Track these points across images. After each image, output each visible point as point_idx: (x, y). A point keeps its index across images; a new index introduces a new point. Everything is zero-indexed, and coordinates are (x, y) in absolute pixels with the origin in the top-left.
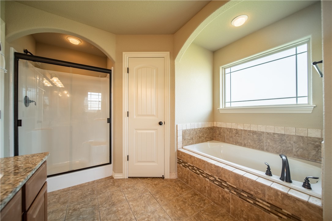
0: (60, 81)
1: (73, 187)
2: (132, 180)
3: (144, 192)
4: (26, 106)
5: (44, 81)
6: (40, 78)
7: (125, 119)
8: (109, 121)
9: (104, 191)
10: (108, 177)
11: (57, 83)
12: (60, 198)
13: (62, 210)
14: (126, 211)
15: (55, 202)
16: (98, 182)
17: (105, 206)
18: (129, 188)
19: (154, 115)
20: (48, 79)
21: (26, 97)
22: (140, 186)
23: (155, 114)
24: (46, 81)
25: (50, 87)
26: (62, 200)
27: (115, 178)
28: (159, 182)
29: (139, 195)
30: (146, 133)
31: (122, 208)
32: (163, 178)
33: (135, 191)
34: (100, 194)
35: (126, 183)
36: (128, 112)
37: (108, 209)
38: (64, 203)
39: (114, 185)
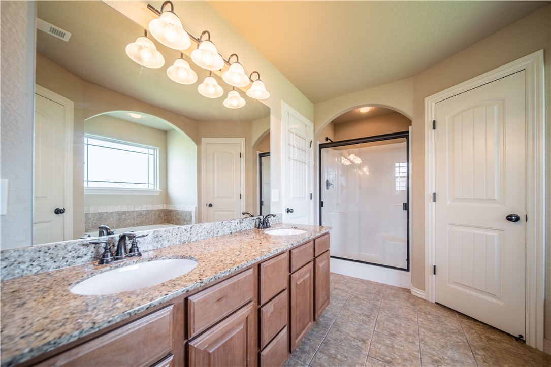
0: (356, 157)
1: (361, 279)
2: (442, 310)
3: (453, 333)
4: (327, 189)
5: (343, 161)
6: (338, 159)
7: (429, 205)
8: (406, 207)
9: (392, 300)
10: (403, 289)
11: (354, 160)
12: (347, 282)
13: (347, 292)
14: (411, 332)
15: (343, 284)
16: (388, 287)
17: (387, 312)
18: (429, 314)
19: (494, 200)
20: (346, 158)
21: (327, 180)
22: (453, 323)
23: (496, 198)
24: (345, 160)
25: (349, 165)
26: (349, 285)
27: (412, 293)
28: (503, 341)
29: (443, 330)
30: (486, 235)
31: (407, 326)
32: (520, 339)
33: (437, 322)
34: (386, 299)
35: (428, 307)
36: (435, 194)
37: (389, 317)
38: (350, 288)
39: (408, 300)
